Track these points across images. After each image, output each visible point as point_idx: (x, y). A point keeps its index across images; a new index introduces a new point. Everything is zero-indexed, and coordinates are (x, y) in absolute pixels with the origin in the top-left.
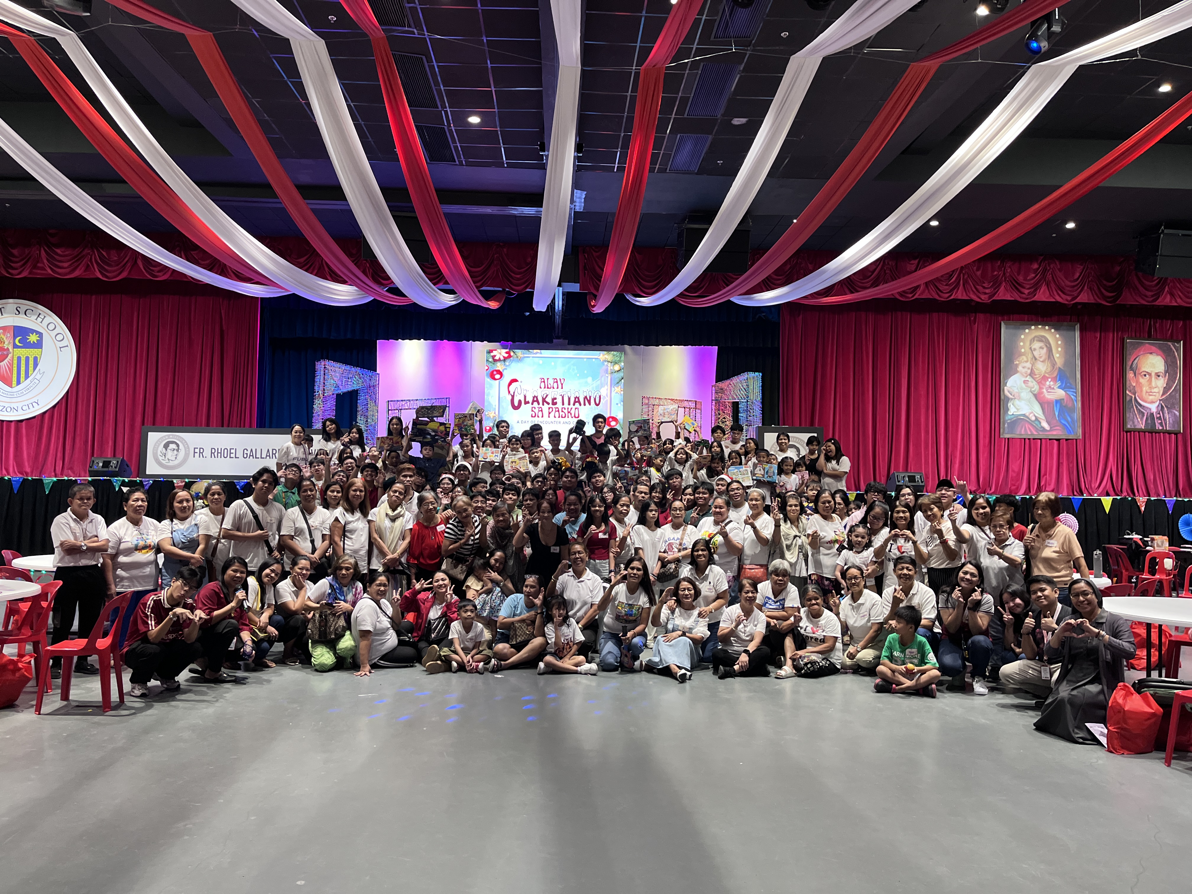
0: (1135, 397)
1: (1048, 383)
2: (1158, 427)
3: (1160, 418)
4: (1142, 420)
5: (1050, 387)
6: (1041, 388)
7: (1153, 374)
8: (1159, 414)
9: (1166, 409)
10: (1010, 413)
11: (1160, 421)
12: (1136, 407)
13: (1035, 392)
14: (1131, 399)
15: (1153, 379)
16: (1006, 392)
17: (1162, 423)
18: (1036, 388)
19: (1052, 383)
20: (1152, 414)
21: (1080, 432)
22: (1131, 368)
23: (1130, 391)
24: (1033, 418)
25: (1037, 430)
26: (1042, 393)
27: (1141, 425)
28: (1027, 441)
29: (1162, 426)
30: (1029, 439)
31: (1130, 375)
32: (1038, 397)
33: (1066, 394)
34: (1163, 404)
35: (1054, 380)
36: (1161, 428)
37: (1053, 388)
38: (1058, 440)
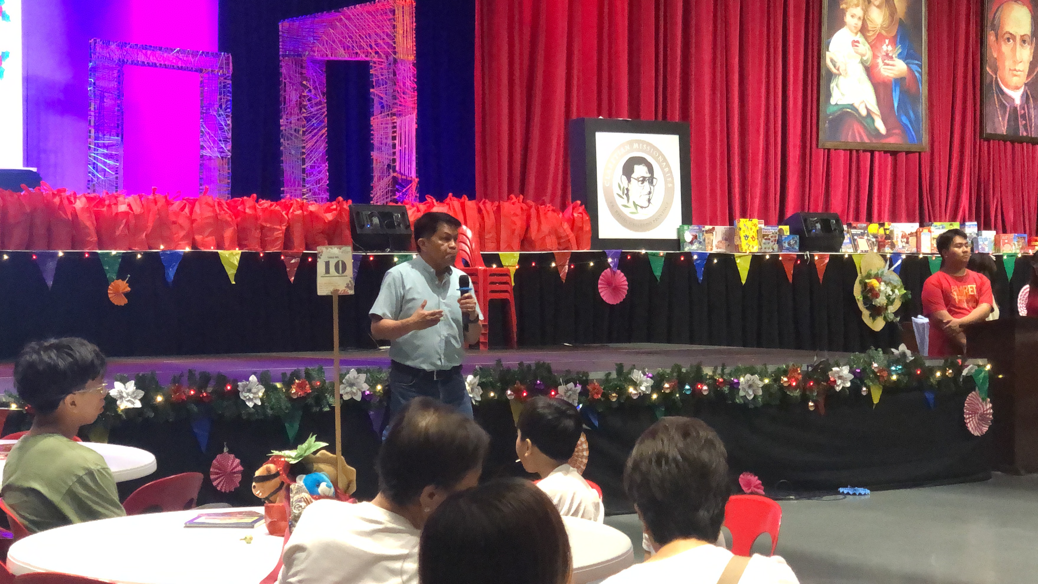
0: (996, 78)
1: (884, 47)
2: (1023, 133)
3: (1023, 116)
4: (1003, 119)
5: (887, 55)
6: (875, 56)
7: (1018, 39)
8: (1024, 109)
9: (1031, 99)
10: (833, 101)
11: (1024, 122)
12: (998, 96)
13: (868, 64)
14: (992, 81)
15: (1018, 46)
16: (828, 62)
17: (1026, 124)
18: (869, 55)
19: (890, 48)
20: (1015, 108)
21: (925, 139)
22: (993, 26)
23: (990, 68)
24: (864, 113)
25: (869, 134)
26: (877, 65)
27: (1003, 129)
28: (854, 153)
29: (1027, 131)
30: (857, 151)
31: (991, 38)
32: (870, 71)
33: (909, 69)
34: (1029, 93)
35: (893, 42)
36: (1025, 134)
37: (891, 58)
38: (894, 154)
